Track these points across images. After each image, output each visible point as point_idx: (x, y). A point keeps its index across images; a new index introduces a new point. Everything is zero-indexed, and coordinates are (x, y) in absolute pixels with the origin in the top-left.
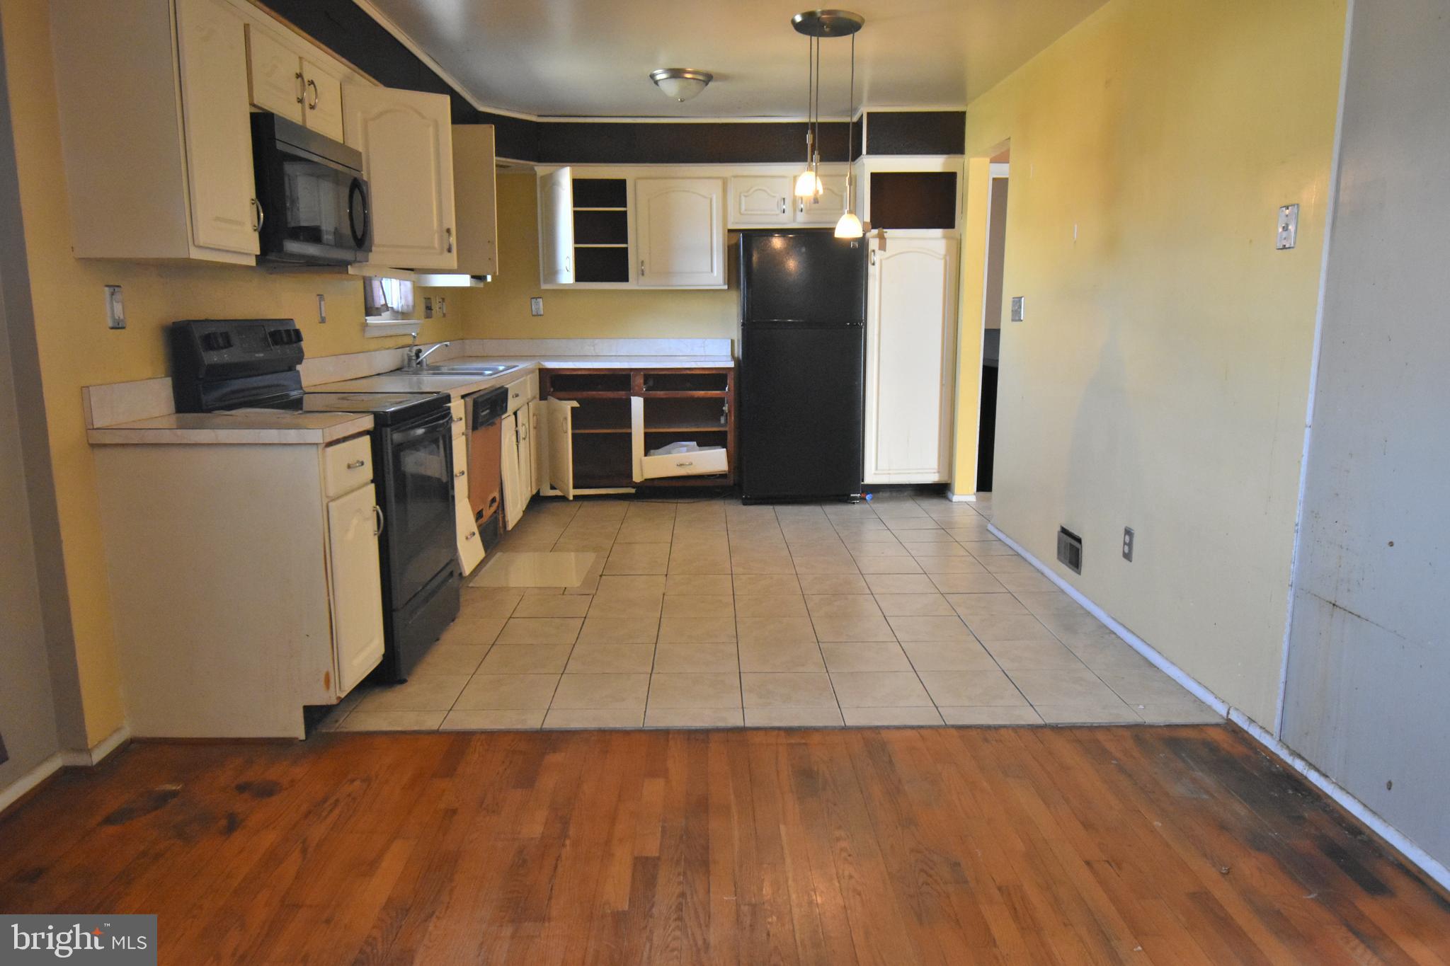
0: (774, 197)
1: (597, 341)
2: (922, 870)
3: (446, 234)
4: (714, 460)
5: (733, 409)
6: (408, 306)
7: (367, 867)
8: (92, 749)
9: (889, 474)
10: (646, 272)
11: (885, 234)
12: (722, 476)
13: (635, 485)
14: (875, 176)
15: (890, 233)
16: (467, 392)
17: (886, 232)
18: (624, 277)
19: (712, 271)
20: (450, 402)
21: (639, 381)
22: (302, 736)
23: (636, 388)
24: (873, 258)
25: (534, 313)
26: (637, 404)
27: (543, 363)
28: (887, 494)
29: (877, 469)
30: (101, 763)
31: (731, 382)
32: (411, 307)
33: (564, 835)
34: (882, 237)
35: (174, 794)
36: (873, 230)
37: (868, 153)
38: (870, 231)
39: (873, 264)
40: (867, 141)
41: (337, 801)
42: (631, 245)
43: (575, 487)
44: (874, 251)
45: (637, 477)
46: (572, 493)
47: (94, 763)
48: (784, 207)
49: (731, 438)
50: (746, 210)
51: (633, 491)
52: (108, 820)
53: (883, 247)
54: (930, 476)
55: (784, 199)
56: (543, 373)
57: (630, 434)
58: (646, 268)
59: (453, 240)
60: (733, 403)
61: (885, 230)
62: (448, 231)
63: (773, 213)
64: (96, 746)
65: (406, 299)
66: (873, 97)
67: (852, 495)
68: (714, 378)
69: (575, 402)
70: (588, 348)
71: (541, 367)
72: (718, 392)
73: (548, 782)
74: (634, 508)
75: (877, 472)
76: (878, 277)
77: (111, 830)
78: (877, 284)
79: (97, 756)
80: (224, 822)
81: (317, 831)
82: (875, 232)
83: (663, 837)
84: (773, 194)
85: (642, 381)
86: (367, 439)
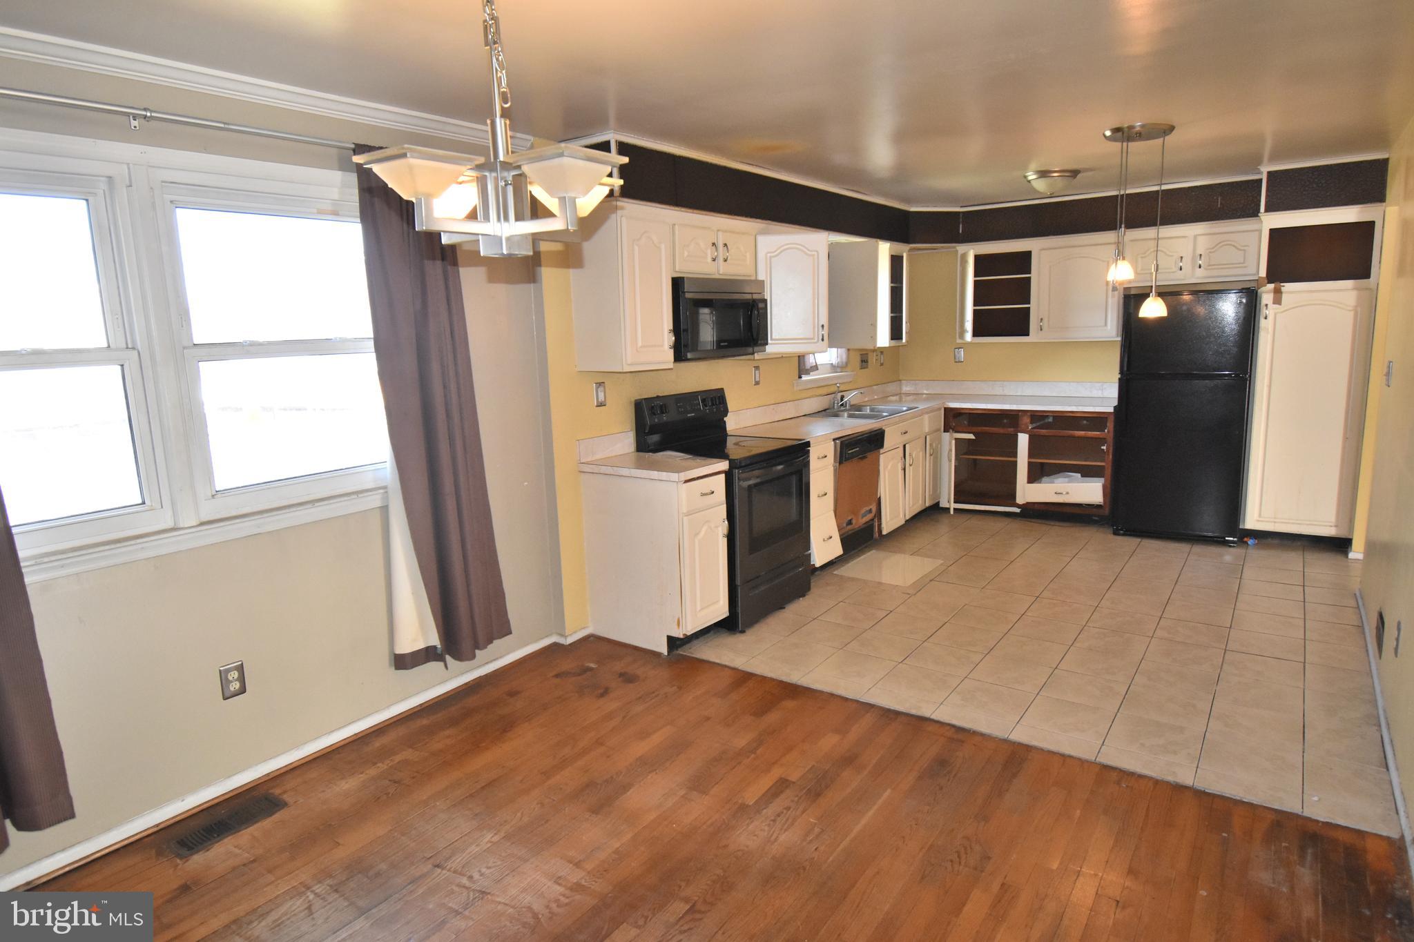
0: (1172, 256)
1: (1005, 383)
2: (958, 852)
3: (821, 328)
4: (1090, 491)
5: (1111, 448)
6: (842, 362)
7: (644, 735)
8: (567, 636)
9: (1275, 522)
10: (1045, 328)
11: (1282, 288)
12: (1099, 506)
13: (1018, 506)
14: (1272, 231)
15: (1288, 287)
16: (841, 436)
17: (1283, 286)
18: (1026, 333)
19: (1106, 325)
20: (810, 447)
21: (1026, 420)
22: (666, 654)
23: (1023, 426)
24: (1264, 311)
25: (957, 360)
26: (1023, 440)
27: (947, 403)
28: (1276, 541)
29: (1260, 515)
30: (570, 645)
31: (1110, 425)
32: (844, 363)
33: (754, 751)
34: (1278, 292)
35: (591, 669)
36: (1269, 285)
37: (1267, 210)
38: (1266, 286)
39: (1266, 318)
40: (1266, 198)
41: (658, 695)
42: (1033, 306)
43: (955, 502)
44: (1266, 305)
45: (1020, 500)
46: (953, 506)
47: (567, 644)
48: (1181, 264)
49: (1108, 472)
50: (1142, 270)
51: (1018, 510)
52: (557, 676)
53: (1277, 301)
54: (1326, 528)
55: (1182, 257)
56: (948, 411)
57: (1016, 462)
58: (1045, 324)
59: (825, 332)
60: (1111, 444)
61: (1282, 284)
62: (823, 326)
63: (1171, 271)
64: (571, 635)
65: (841, 358)
66: (1274, 158)
67: (1227, 538)
68: (1096, 420)
69: (972, 435)
70: (998, 390)
71: (946, 406)
72: (1098, 433)
73: (773, 718)
74: (1015, 525)
75: (1261, 519)
76: (1271, 330)
77: (557, 681)
78: (1270, 337)
79: (569, 641)
80: (601, 691)
81: (638, 708)
82: (1271, 286)
83: (808, 771)
84: (1171, 254)
85: (1028, 420)
86: (723, 476)
